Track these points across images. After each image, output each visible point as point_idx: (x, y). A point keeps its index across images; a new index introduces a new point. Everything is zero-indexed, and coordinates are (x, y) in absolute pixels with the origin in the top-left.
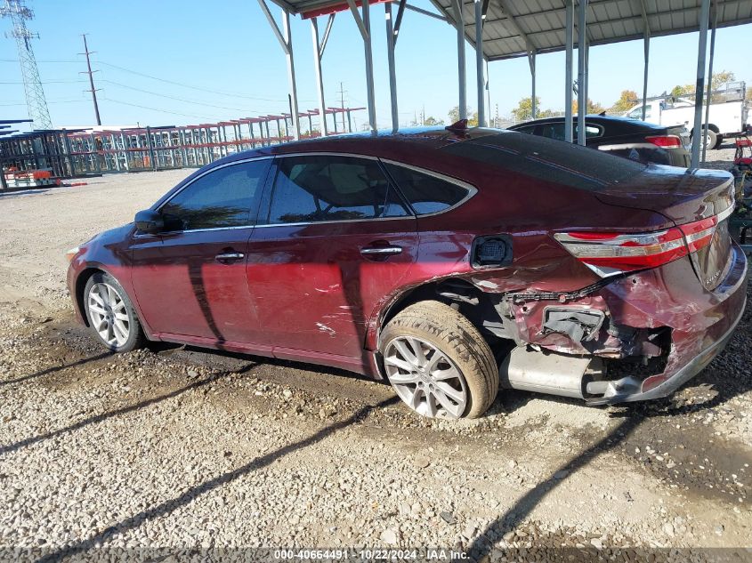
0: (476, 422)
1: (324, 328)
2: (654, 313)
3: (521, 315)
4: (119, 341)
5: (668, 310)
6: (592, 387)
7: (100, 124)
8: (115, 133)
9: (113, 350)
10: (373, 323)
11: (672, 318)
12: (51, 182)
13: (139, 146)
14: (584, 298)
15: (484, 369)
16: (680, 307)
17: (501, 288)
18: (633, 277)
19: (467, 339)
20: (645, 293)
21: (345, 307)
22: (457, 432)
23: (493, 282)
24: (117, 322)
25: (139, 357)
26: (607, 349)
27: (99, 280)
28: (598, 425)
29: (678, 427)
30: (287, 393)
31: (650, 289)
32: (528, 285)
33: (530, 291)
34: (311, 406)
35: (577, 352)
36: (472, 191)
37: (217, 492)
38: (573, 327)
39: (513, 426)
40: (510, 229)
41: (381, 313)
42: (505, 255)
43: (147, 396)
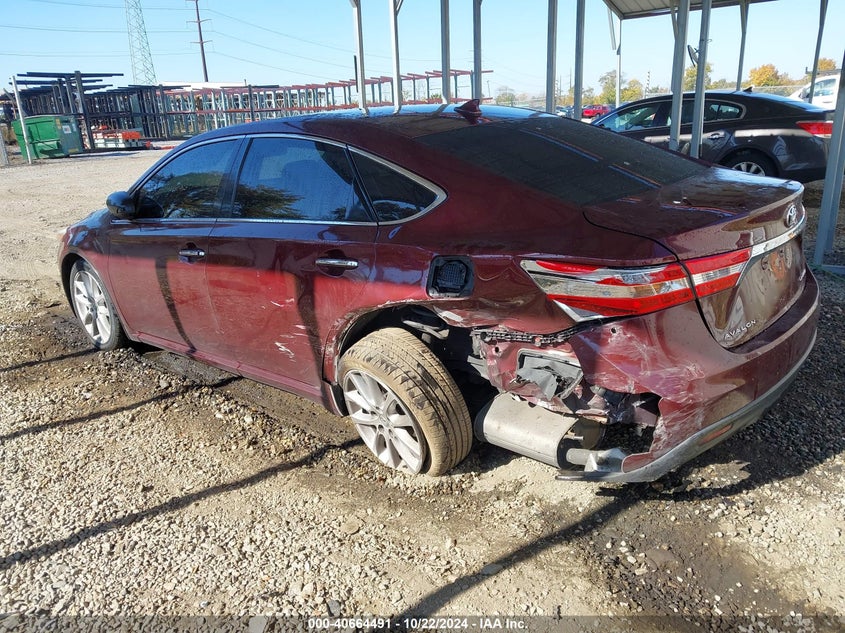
0: (437, 481)
1: (283, 349)
2: (636, 374)
3: (493, 357)
4: (103, 337)
5: (656, 372)
6: (573, 455)
7: (207, 80)
8: (215, 92)
9: (97, 348)
10: (330, 350)
11: (661, 383)
12: (140, 145)
13: (241, 107)
14: (562, 343)
15: (445, 419)
16: (674, 370)
17: (468, 321)
18: (611, 325)
19: (427, 380)
20: (626, 348)
21: (302, 327)
22: (409, 492)
23: (458, 314)
24: (100, 316)
25: (120, 357)
26: (591, 411)
27: (81, 268)
28: (575, 503)
29: (673, 518)
30: (248, 420)
31: (634, 343)
32: (500, 321)
33: (502, 328)
34: (268, 438)
35: (558, 408)
36: (441, 196)
37: (109, 537)
38: (548, 378)
39: (479, 490)
40: (471, 250)
41: (337, 338)
42: (466, 281)
43: (105, 406)
